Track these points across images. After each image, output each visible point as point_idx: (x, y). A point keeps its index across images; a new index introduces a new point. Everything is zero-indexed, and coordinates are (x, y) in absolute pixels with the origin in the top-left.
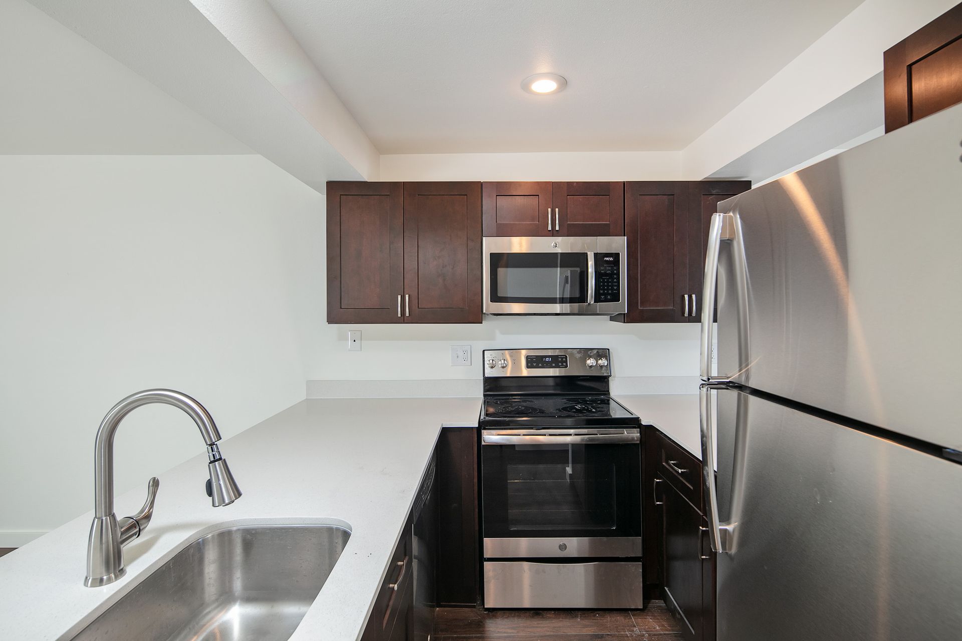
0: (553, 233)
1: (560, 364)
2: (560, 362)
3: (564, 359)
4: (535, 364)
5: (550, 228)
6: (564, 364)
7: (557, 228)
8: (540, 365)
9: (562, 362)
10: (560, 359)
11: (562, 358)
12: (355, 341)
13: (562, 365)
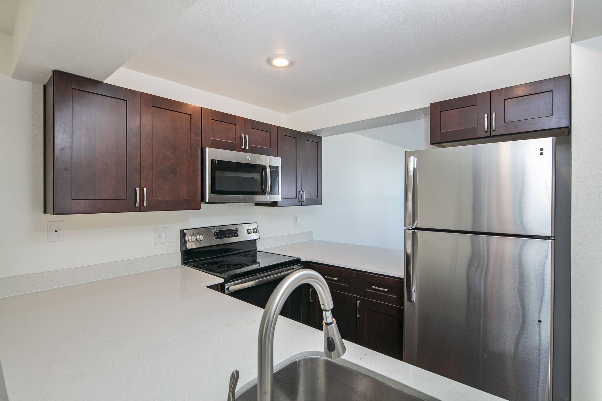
0: (245, 150)
1: (234, 235)
2: (234, 233)
3: (236, 231)
4: (219, 236)
5: (243, 147)
6: (236, 234)
7: (247, 148)
8: (223, 236)
9: (235, 233)
10: (233, 231)
11: (234, 231)
12: (56, 231)
13: (235, 235)
